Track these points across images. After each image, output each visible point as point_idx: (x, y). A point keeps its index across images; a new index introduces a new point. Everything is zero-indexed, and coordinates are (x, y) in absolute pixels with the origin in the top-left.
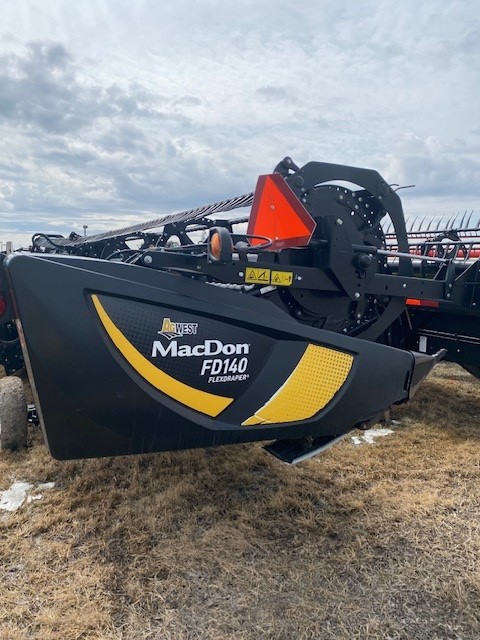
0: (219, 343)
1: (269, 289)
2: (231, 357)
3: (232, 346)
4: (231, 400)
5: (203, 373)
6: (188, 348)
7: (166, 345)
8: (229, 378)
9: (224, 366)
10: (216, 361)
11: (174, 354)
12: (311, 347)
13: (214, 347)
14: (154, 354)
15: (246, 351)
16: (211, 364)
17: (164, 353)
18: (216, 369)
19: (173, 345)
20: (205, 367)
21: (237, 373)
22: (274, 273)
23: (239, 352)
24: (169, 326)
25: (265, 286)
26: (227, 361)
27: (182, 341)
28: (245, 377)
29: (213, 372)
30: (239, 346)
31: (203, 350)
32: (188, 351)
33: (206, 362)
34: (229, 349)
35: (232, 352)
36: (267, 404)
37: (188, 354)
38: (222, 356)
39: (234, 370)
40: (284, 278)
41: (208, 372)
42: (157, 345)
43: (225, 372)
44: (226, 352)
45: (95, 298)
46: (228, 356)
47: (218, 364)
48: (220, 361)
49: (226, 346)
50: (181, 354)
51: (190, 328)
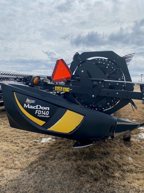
0: (40, 106)
1: (63, 93)
2: (44, 110)
3: (44, 107)
4: (45, 122)
5: (36, 113)
6: (32, 106)
7: (27, 105)
8: (43, 116)
9: (42, 112)
10: (39, 111)
11: (29, 107)
12: (68, 111)
13: (39, 107)
14: (24, 107)
15: (48, 109)
16: (38, 111)
17: (26, 107)
18: (39, 113)
19: (29, 105)
20: (36, 112)
21: (46, 115)
22: (64, 88)
23: (46, 109)
24: (28, 100)
25: (62, 92)
26: (43, 111)
27: (31, 104)
28: (48, 117)
29: (39, 114)
30: (46, 108)
31: (36, 107)
32: (32, 107)
33: (36, 111)
34: (43, 108)
35: (44, 109)
36: (54, 125)
37: (32, 108)
38: (41, 110)
39: (45, 114)
40: (67, 90)
41: (37, 113)
42: (25, 105)
43: (42, 114)
44: (42, 109)
45: (14, 92)
46: (43, 110)
47: (40, 112)
48: (40, 111)
49: (43, 107)
50: (30, 108)
51: (33, 102)
